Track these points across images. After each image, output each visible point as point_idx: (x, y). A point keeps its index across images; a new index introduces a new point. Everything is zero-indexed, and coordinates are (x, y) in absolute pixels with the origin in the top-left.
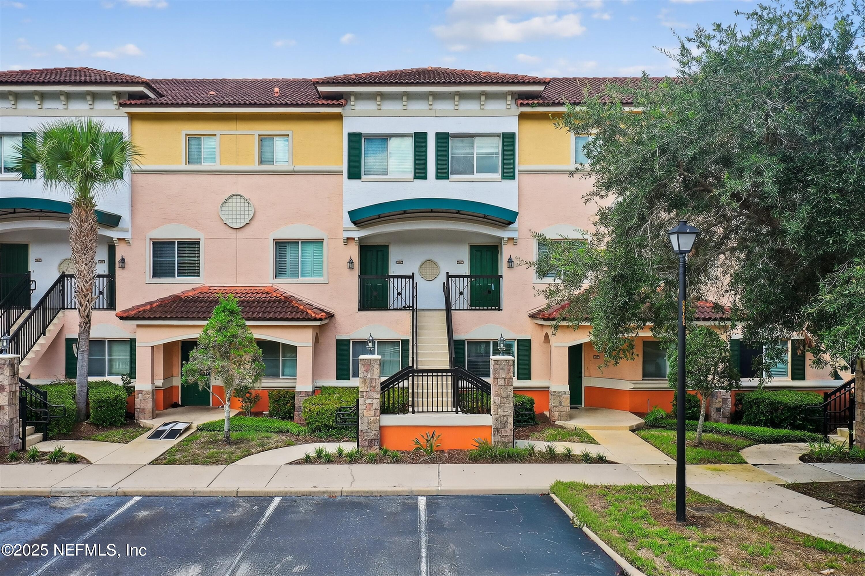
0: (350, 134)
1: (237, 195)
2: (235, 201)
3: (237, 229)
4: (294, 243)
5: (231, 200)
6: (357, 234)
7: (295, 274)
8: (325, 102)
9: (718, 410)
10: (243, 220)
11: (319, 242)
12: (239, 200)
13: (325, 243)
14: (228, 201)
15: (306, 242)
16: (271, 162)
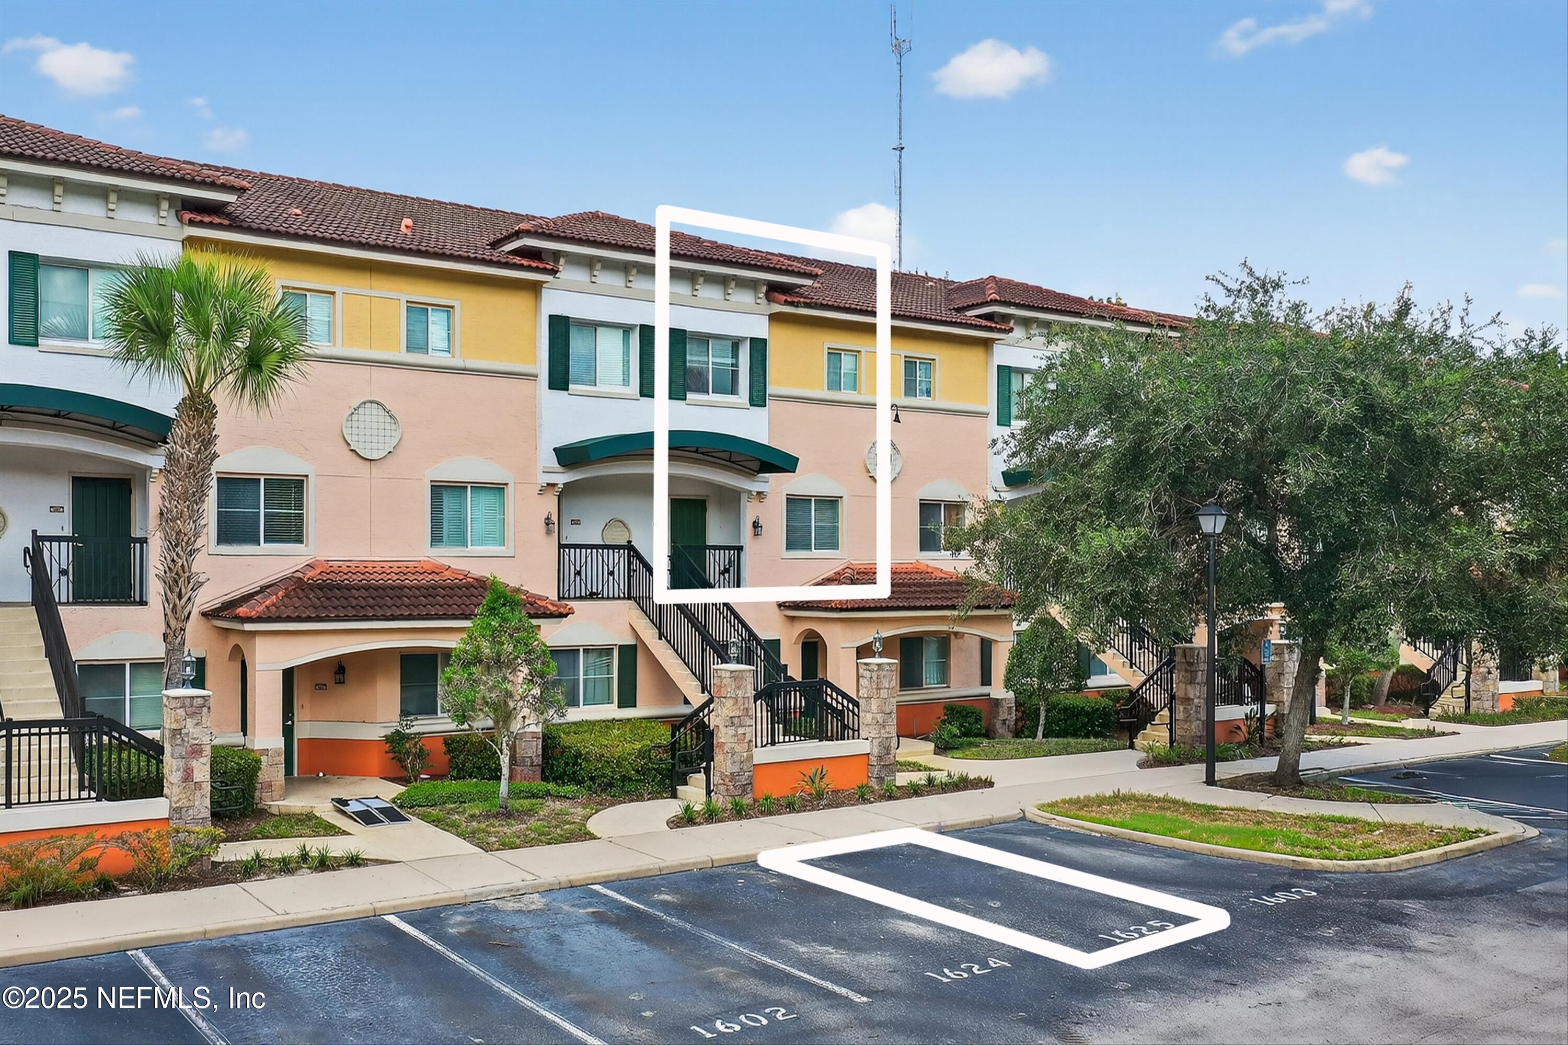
0: (551, 317)
1: (371, 402)
2: (368, 412)
3: (371, 460)
4: (459, 488)
5: (361, 410)
6: (562, 479)
7: (462, 541)
8: (525, 262)
9: (1004, 721)
10: (381, 446)
11: (499, 489)
12: (375, 412)
13: (510, 491)
14: (356, 412)
15: (480, 487)
16: (424, 348)
